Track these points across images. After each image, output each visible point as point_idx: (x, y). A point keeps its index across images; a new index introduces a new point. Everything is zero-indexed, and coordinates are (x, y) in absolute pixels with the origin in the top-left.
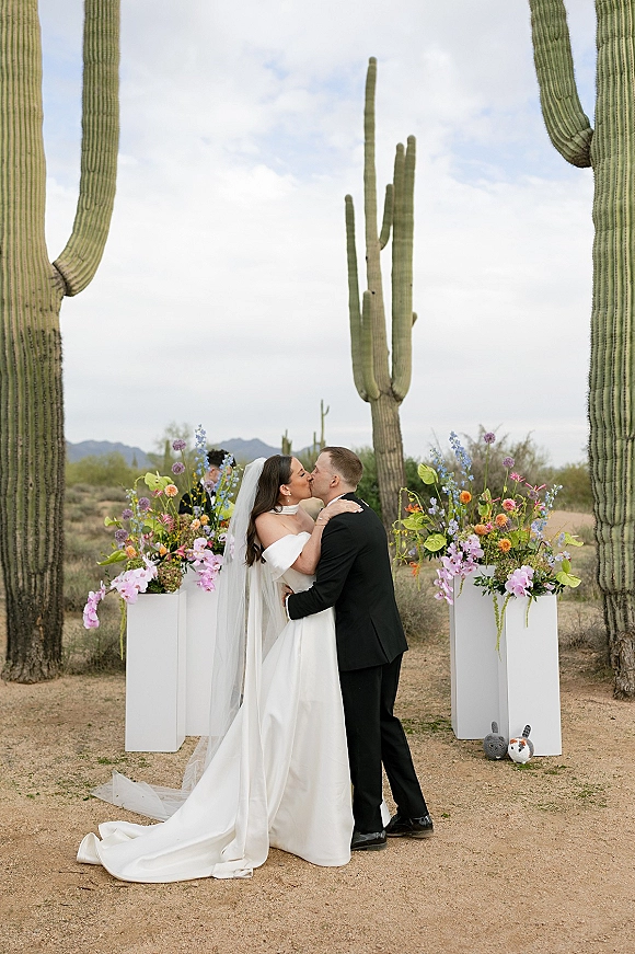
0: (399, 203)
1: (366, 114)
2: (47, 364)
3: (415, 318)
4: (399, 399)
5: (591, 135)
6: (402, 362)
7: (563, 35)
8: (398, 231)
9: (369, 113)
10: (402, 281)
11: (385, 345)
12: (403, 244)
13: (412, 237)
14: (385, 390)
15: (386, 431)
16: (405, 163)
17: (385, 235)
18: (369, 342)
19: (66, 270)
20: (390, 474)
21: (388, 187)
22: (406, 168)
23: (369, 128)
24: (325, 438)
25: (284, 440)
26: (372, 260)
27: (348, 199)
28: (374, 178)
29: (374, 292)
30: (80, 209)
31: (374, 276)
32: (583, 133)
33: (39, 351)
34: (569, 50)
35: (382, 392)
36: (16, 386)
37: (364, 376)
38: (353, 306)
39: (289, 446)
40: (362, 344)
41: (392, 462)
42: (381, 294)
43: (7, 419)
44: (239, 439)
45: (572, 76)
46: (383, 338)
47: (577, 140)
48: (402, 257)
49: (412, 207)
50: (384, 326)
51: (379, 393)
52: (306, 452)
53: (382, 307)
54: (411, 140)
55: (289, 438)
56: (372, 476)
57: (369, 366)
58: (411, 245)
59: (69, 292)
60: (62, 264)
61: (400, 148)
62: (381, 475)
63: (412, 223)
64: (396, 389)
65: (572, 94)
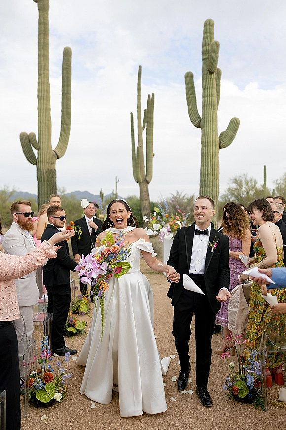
0: (149, 115)
1: (138, 85)
2: (53, 179)
3: (154, 155)
4: (148, 183)
5: (200, 120)
6: (149, 170)
7: (194, 93)
8: (149, 125)
9: (139, 85)
10: (150, 142)
11: (144, 164)
12: (150, 130)
13: (153, 128)
14: (144, 179)
15: (144, 193)
16: (151, 102)
17: (144, 126)
18: (138, 164)
19: (57, 153)
20: (145, 208)
21: (145, 110)
22: (151, 104)
23: (139, 90)
24: (117, 192)
25: (101, 192)
26: (140, 135)
27: (131, 113)
28: (140, 107)
29: (140, 146)
30: (61, 135)
31: (140, 141)
32: (199, 120)
33: (51, 176)
34: (195, 97)
35: (143, 180)
36: (45, 185)
37: (137, 174)
38: (133, 150)
39: (102, 195)
40: (136, 164)
41: (146, 204)
42: (142, 147)
43: (42, 194)
44: (79, 191)
45: (196, 104)
46: (143, 162)
47: (197, 122)
48: (150, 134)
49: (153, 117)
50: (143, 158)
51: (142, 181)
52: (110, 197)
53: (143, 151)
54: (153, 95)
55: (103, 192)
56: (138, 208)
57: (138, 172)
58: (153, 130)
59: (58, 158)
60: (56, 151)
61: (149, 96)
62: (142, 208)
63: (153, 123)
64: (148, 179)
65: (196, 109)
